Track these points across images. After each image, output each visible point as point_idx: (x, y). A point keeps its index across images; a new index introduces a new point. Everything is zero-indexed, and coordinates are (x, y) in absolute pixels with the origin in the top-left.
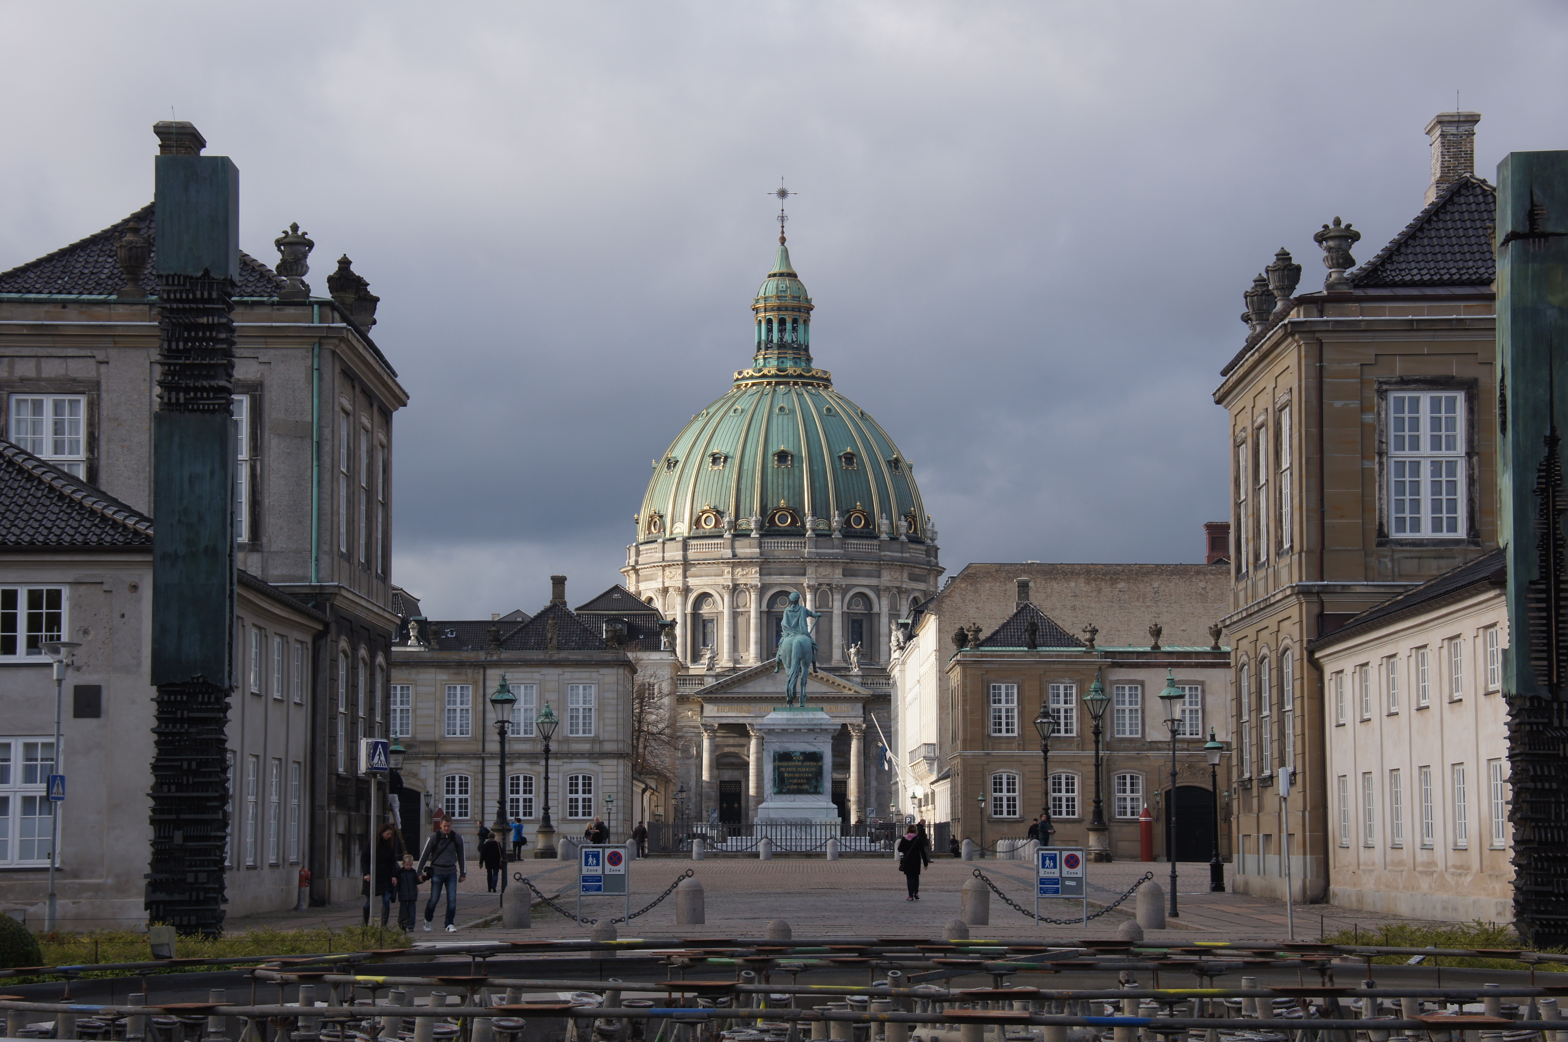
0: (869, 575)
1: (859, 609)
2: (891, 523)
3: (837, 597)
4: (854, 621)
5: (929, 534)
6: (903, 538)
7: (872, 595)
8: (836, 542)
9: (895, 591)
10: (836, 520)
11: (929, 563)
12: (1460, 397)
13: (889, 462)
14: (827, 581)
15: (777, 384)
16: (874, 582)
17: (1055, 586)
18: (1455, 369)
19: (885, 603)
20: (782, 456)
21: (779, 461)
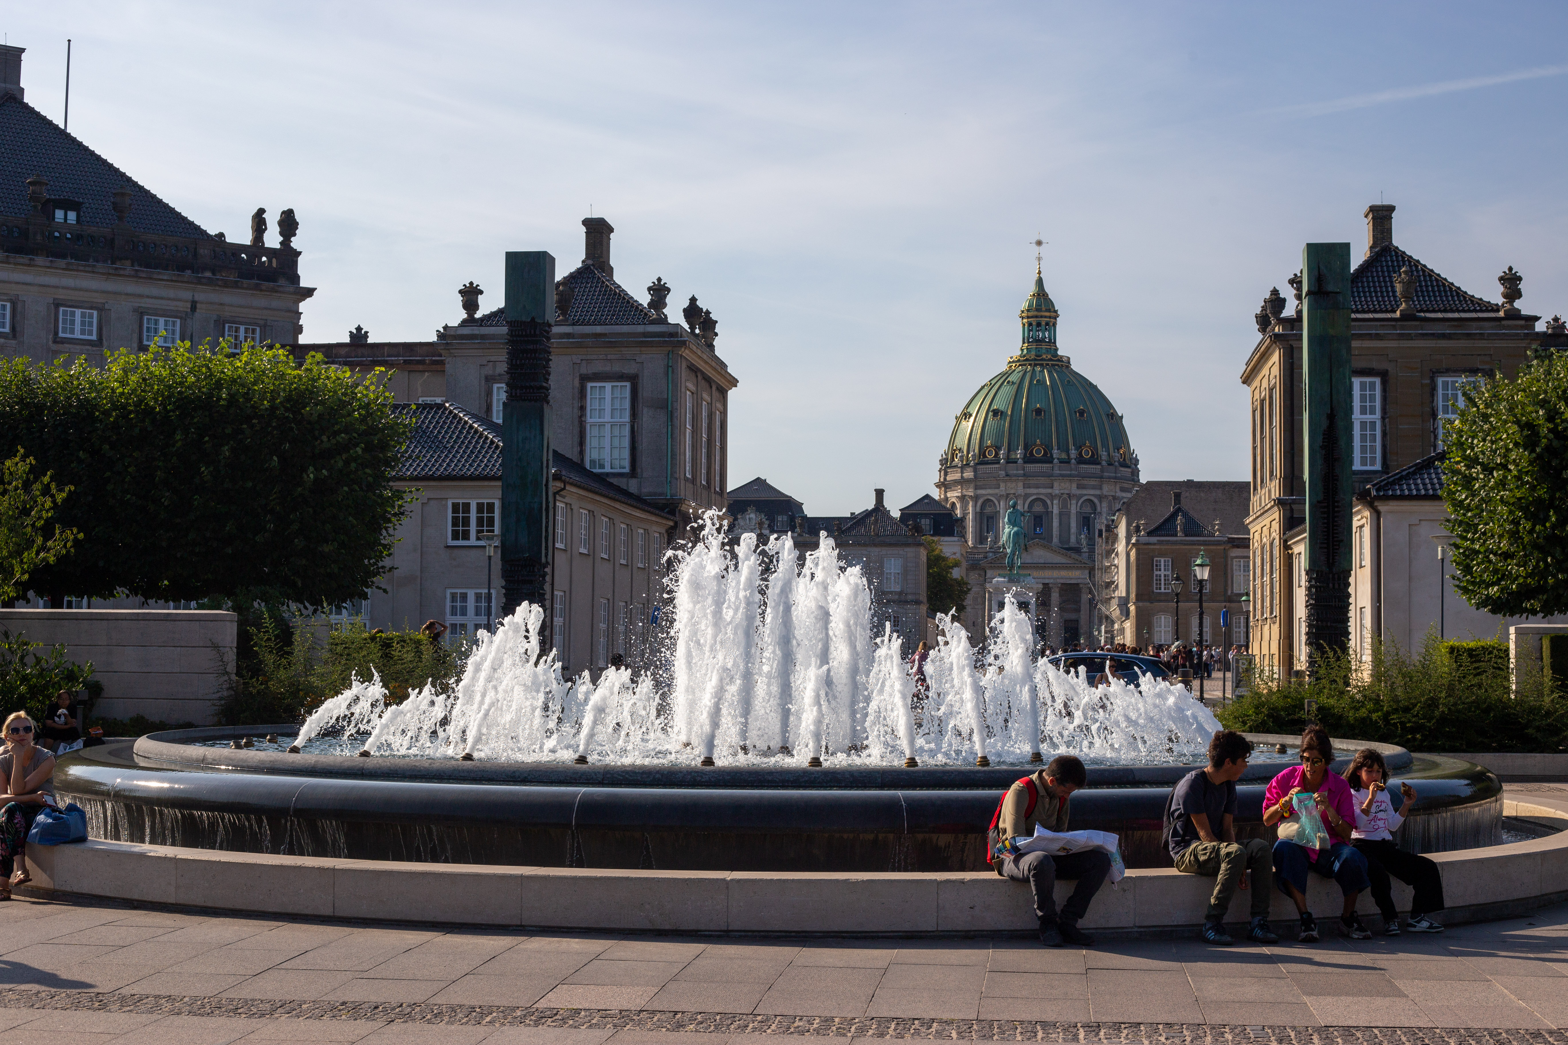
0: (1094, 487)
1: (1088, 509)
2: (1109, 455)
3: (1074, 502)
4: (1084, 518)
5: (1134, 462)
6: (1117, 463)
7: (1096, 501)
8: (1073, 466)
9: (1111, 498)
10: (1073, 453)
11: (1133, 480)
12: (1377, 381)
13: (1108, 415)
14: (1066, 492)
15: (1036, 365)
16: (1098, 492)
17: (1202, 495)
18: (1375, 365)
19: (1105, 504)
20: (1038, 412)
21: (1036, 415)
